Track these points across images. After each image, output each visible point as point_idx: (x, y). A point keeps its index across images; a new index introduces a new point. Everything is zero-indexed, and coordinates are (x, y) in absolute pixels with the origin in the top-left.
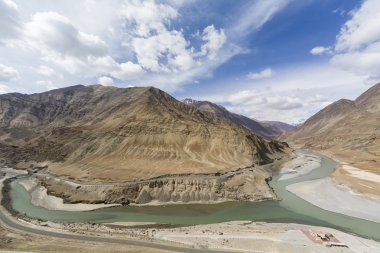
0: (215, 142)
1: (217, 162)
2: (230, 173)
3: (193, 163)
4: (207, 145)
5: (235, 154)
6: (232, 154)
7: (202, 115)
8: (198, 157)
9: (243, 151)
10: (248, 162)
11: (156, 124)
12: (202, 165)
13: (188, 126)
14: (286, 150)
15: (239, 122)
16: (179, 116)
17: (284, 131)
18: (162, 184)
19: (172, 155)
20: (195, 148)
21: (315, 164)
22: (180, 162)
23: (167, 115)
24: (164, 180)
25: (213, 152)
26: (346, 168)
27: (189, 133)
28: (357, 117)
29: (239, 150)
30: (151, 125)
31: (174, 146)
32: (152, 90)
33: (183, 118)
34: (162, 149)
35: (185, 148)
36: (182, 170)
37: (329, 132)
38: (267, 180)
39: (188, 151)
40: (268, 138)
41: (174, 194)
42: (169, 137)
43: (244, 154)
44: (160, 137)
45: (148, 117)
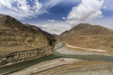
0: (37, 39)
1: (37, 46)
2: (41, 49)
3: (29, 46)
4: (34, 40)
5: (43, 43)
6: (42, 43)
7: (33, 30)
8: (30, 44)
9: (46, 42)
10: (47, 45)
11: (10, 32)
12: (32, 47)
13: (27, 34)
14: (56, 41)
15: (45, 34)
16: (23, 30)
17: (56, 37)
18: (13, 56)
19: (19, 44)
20: (30, 41)
21: (62, 44)
22: (23, 47)
23: (17, 29)
24: (14, 54)
25: (36, 43)
26: (67, 45)
27: (27, 36)
28: (69, 34)
29: (45, 42)
30: (7, 32)
31: (20, 41)
32: (8, 17)
33: (24, 31)
34: (14, 42)
35: (25, 42)
36: (23, 49)
37: (64, 37)
38: (51, 49)
39: (26, 43)
40: (52, 38)
41: (20, 58)
42: (18, 37)
43: (46, 43)
44: (12, 37)
45: (6, 28)
